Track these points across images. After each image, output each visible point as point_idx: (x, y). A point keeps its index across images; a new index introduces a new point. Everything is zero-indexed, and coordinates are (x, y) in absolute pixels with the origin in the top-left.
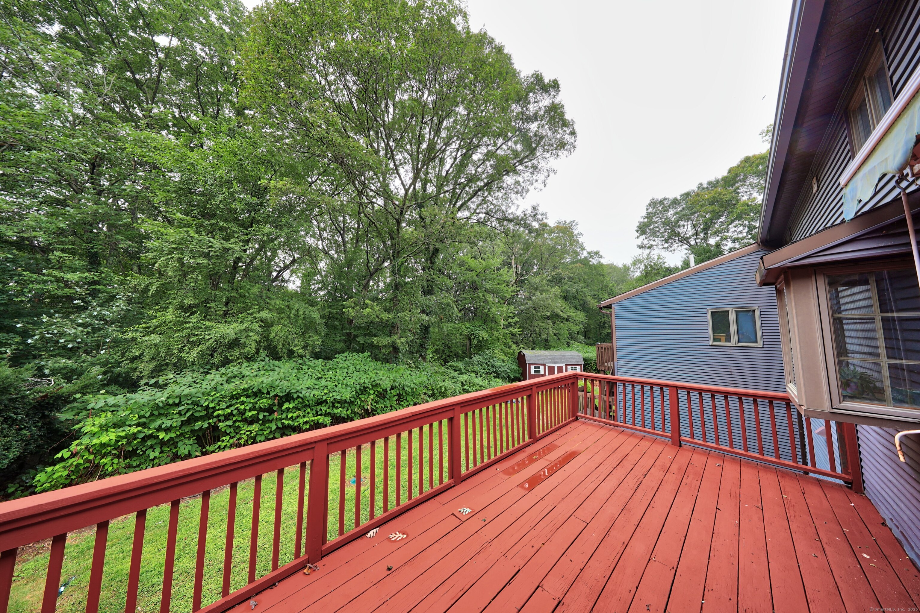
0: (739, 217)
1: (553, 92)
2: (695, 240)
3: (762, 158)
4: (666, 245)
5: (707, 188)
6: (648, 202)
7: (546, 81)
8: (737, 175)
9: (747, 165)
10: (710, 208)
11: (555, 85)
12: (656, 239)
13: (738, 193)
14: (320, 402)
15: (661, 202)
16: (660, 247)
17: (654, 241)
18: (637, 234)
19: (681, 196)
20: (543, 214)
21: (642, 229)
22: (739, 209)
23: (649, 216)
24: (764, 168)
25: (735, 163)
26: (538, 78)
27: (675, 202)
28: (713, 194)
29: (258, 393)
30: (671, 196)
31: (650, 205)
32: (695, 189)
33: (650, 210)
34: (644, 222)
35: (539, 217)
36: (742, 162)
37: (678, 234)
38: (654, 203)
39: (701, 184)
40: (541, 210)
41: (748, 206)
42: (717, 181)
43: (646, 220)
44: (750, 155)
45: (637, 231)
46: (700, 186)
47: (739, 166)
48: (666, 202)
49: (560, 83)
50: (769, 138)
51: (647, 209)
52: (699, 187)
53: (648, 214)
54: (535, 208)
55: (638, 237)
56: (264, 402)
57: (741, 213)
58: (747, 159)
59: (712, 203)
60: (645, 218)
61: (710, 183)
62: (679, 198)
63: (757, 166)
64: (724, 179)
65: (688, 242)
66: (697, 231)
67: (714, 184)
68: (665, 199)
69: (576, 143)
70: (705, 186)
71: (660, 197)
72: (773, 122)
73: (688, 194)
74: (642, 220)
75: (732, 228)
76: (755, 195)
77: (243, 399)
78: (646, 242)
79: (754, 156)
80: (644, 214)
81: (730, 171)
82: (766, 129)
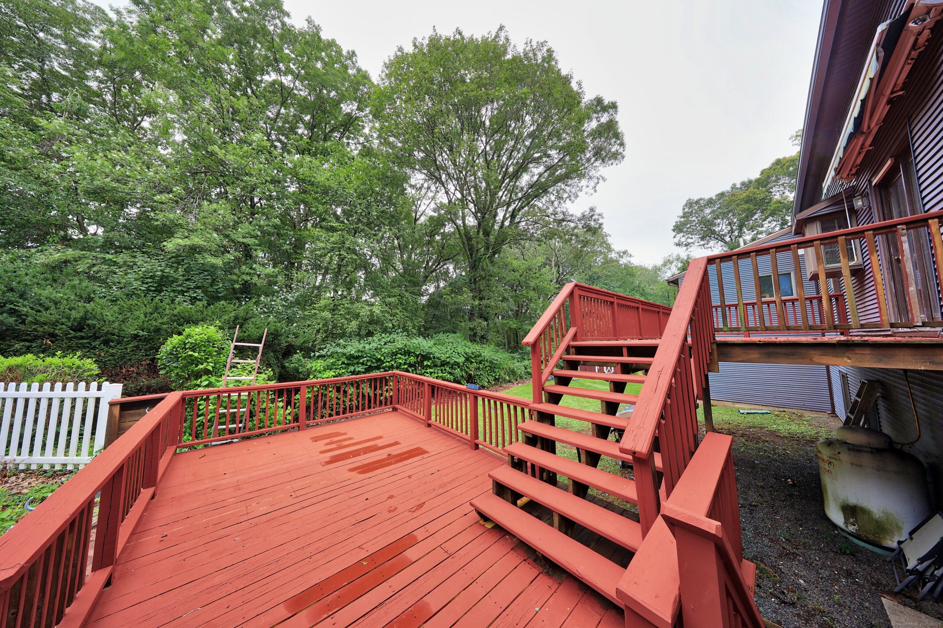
0: (772, 214)
1: (611, 111)
2: (730, 237)
3: (792, 161)
4: (702, 243)
5: (741, 188)
6: (685, 202)
7: (606, 102)
8: (769, 177)
9: (778, 167)
10: (746, 206)
11: (614, 106)
12: (693, 236)
13: (771, 192)
14: (444, 364)
15: (697, 202)
16: (696, 244)
17: (692, 238)
18: (674, 234)
19: (716, 196)
20: (599, 215)
21: (678, 228)
22: (773, 206)
23: (685, 215)
24: (795, 169)
25: (767, 165)
26: (599, 101)
27: (710, 202)
28: (747, 193)
29: (408, 353)
30: (707, 197)
31: (686, 205)
32: (729, 189)
33: (687, 210)
34: (680, 222)
35: (596, 217)
36: (773, 164)
37: (714, 232)
38: (690, 204)
39: (734, 185)
40: (598, 211)
41: (781, 203)
42: (750, 182)
43: (682, 220)
44: (781, 157)
45: (674, 230)
46: (734, 187)
47: (770, 168)
48: (702, 202)
49: (618, 104)
50: (799, 141)
51: (684, 209)
52: (732, 188)
53: (685, 213)
54: (592, 210)
55: (675, 237)
56: (412, 359)
57: (775, 210)
58: (778, 162)
59: (747, 202)
60: (681, 217)
61: (743, 184)
62: (714, 198)
63: (788, 168)
64: (757, 181)
65: (723, 239)
66: (732, 228)
67: (746, 185)
68: (701, 199)
69: (624, 153)
70: (739, 186)
71: (695, 198)
72: (802, 128)
73: (722, 195)
74: (678, 219)
75: (766, 224)
76: (787, 193)
77: (399, 356)
78: (683, 239)
79: (784, 158)
80: (681, 214)
81: (762, 173)
82: (795, 134)
